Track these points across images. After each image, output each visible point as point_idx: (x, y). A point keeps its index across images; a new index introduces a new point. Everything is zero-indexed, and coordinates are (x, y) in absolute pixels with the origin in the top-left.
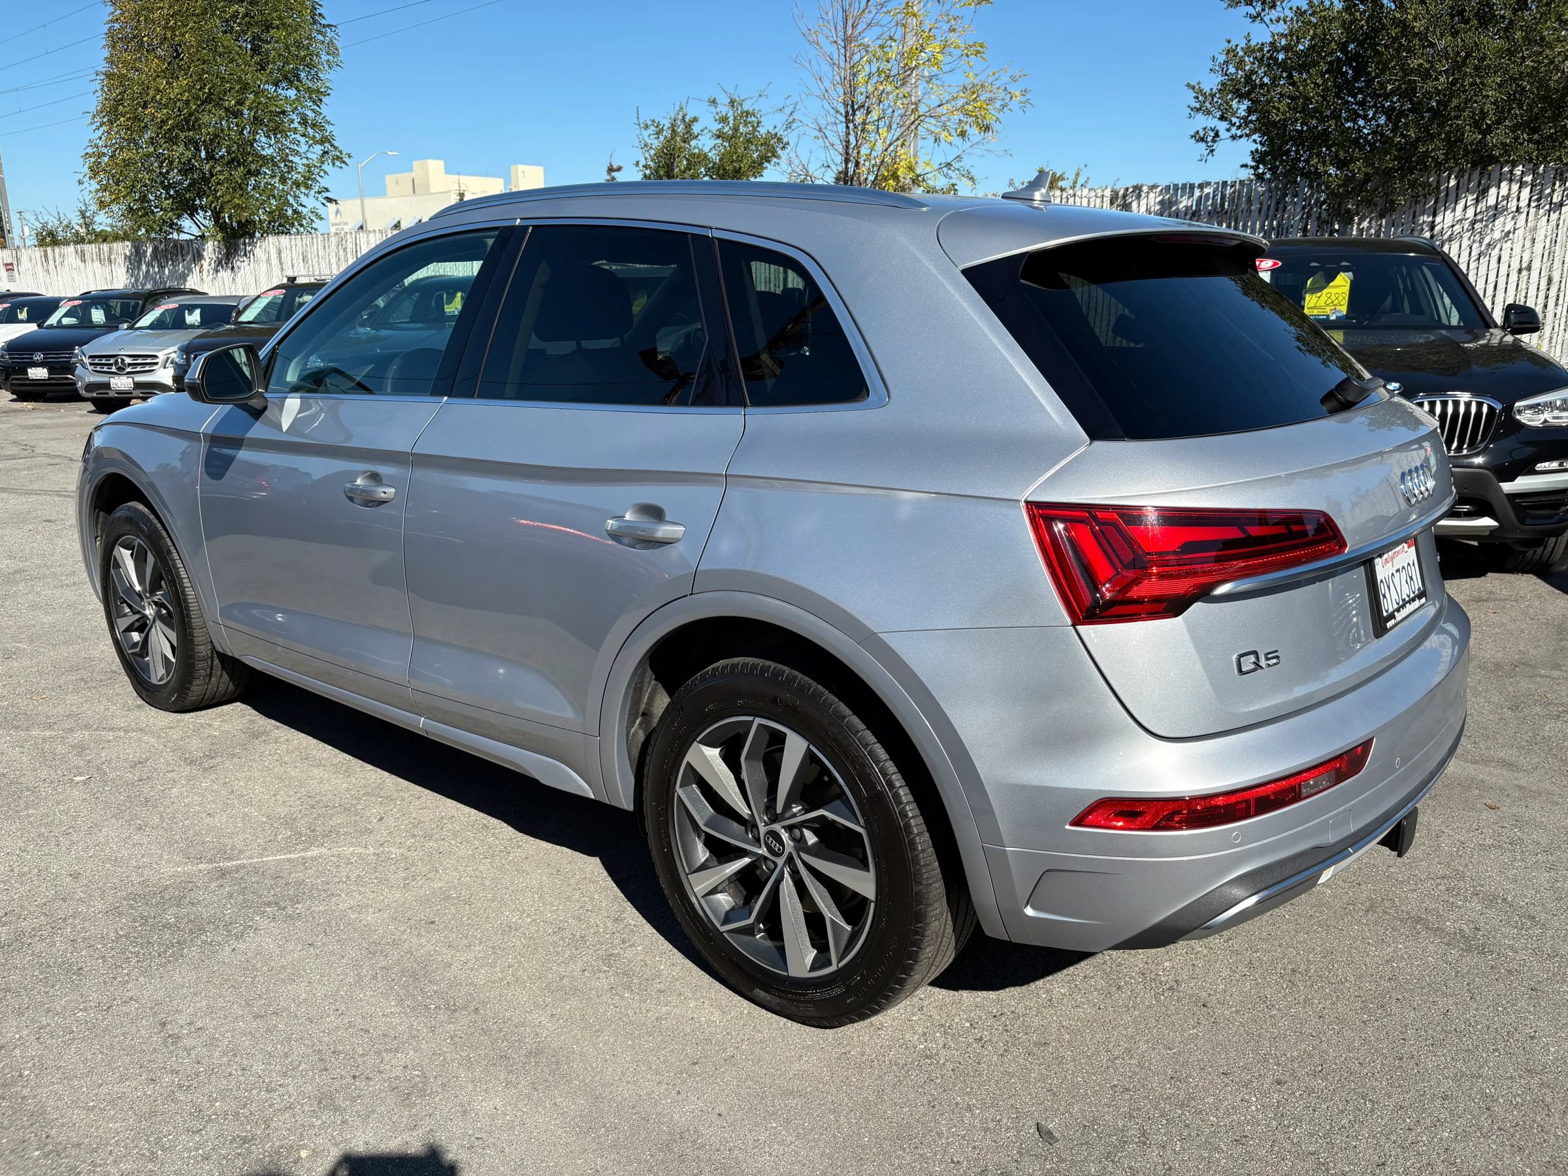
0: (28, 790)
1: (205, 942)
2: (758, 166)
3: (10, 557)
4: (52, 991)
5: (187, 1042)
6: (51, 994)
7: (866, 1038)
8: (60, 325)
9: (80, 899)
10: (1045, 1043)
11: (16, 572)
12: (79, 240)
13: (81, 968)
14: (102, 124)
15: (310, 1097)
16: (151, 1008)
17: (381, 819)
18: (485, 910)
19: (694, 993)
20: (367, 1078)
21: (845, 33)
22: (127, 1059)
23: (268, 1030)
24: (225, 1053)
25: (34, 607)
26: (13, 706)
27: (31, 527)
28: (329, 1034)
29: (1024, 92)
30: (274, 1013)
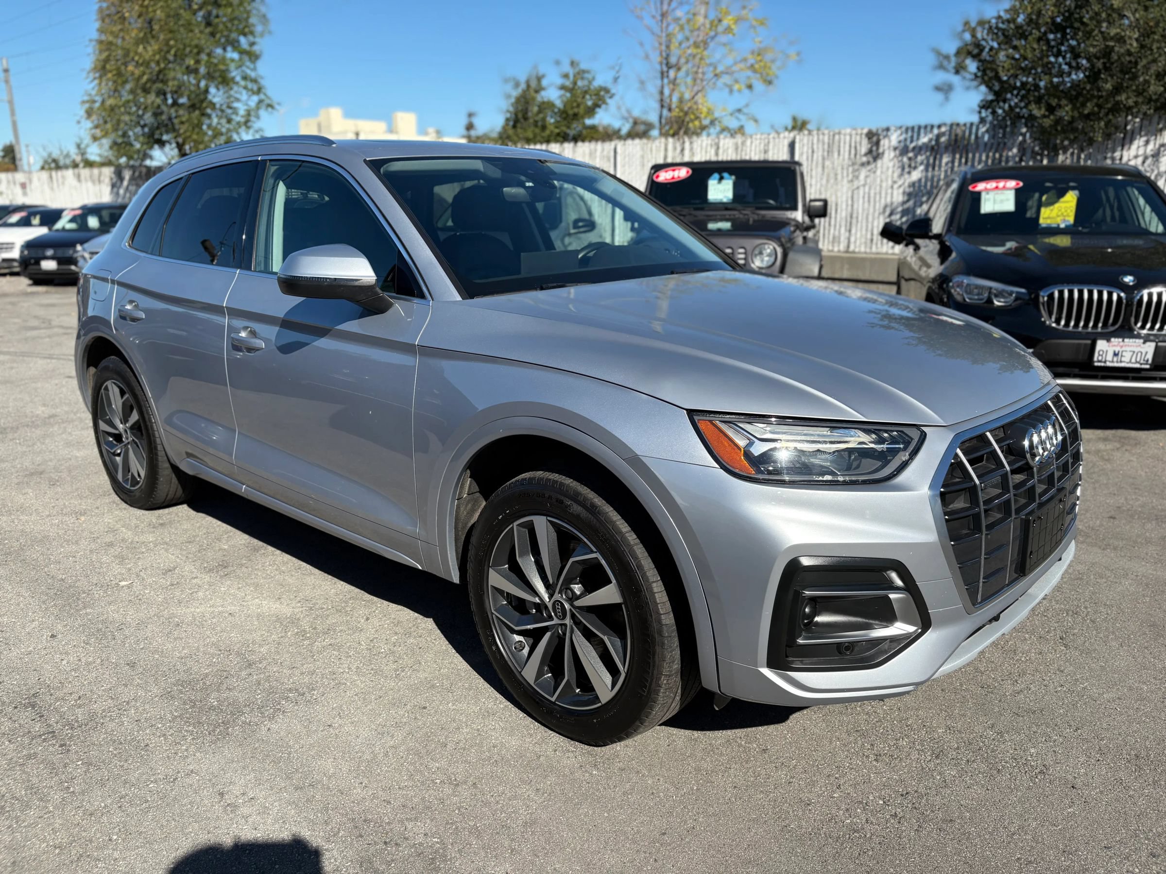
0: (84, 592)
1: (244, 723)
2: (591, 111)
3: (44, 405)
4: (126, 765)
5: (245, 810)
6: (125, 767)
7: (800, 813)
8: (64, 229)
9: (138, 685)
10: (951, 820)
11: (50, 417)
12: (75, 166)
13: (147, 745)
14: (95, 78)
15: (352, 861)
16: (210, 780)
17: (367, 619)
18: (465, 698)
19: (650, 771)
20: (396, 844)
21: (662, 9)
22: (196, 826)
23: (308, 800)
24: (276, 821)
25: (68, 444)
26: (62, 523)
27: (57, 382)
28: (358, 804)
29: (798, 54)
30: (310, 785)
